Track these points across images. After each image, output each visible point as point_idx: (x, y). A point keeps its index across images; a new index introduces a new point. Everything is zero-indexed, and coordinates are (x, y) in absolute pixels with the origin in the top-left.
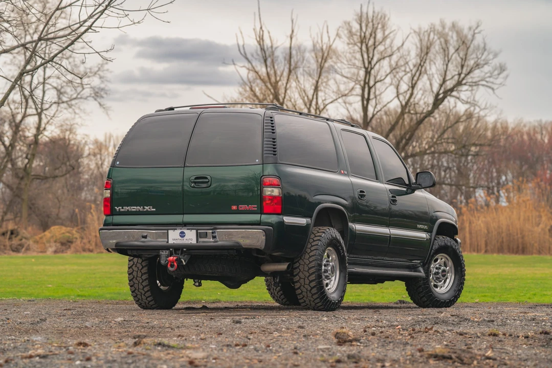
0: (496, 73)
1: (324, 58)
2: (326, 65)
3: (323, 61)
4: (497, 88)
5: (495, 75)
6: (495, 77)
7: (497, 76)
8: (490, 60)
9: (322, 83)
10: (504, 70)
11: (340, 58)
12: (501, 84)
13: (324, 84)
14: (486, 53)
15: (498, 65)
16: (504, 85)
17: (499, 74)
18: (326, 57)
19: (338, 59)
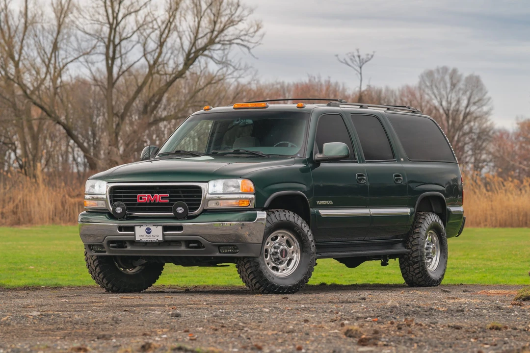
0: (252, 30)
1: (64, 12)
2: (67, 20)
3: (63, 16)
4: (253, 47)
5: (251, 33)
6: (251, 35)
7: (253, 34)
8: (245, 16)
9: (62, 40)
10: (260, 28)
11: (82, 13)
12: (257, 43)
13: (65, 41)
14: (240, 9)
15: (254, 22)
16: (260, 44)
17: (255, 32)
18: (66, 12)
19: (80, 14)
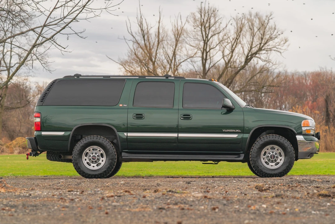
0: (282, 43)
1: (179, 34)
2: (180, 39)
3: (178, 36)
4: (283, 52)
5: (282, 44)
6: (282, 45)
7: (283, 45)
8: (279, 35)
9: (178, 50)
10: (287, 41)
11: (189, 35)
12: (285, 49)
14: (276, 31)
15: (283, 38)
16: (287, 50)
17: (284, 44)
18: (180, 34)
19: (188, 35)
